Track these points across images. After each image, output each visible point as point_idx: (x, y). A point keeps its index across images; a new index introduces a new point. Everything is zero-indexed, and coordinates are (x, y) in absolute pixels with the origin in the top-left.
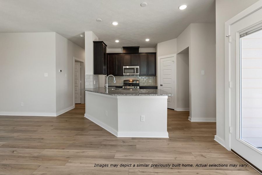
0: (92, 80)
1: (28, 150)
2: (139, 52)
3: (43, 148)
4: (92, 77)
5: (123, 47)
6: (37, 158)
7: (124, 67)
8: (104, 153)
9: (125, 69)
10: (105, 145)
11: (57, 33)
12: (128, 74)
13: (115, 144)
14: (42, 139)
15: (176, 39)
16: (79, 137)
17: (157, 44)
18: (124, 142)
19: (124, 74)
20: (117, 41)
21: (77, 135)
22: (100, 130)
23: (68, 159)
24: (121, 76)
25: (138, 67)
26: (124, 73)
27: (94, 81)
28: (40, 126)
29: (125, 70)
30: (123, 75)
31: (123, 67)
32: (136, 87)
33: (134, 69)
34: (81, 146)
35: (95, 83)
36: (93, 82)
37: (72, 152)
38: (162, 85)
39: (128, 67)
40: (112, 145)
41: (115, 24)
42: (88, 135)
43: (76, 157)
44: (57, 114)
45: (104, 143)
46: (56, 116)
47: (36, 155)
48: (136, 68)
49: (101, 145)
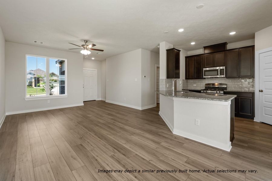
0: (164, 83)
1: (119, 124)
2: (227, 49)
3: (126, 125)
4: (164, 81)
5: (204, 47)
6: (121, 128)
7: (204, 69)
8: (155, 139)
9: (205, 71)
10: (159, 135)
11: (142, 48)
12: (209, 77)
13: (167, 137)
14: (128, 120)
16: (147, 125)
18: (175, 138)
19: (204, 77)
20: (193, 43)
21: (146, 124)
22: (163, 125)
23: (133, 134)
24: (201, 80)
25: (224, 68)
27: (168, 84)
28: (130, 113)
32: (218, 92)
33: (218, 70)
34: (144, 130)
35: (168, 86)
36: (166, 85)
37: (138, 131)
39: (208, 69)
40: (164, 137)
41: (181, 30)
42: (153, 126)
43: (138, 135)
44: (142, 109)
45: (160, 134)
46: (141, 110)
47: (121, 127)
48: (221, 70)
49: (157, 134)
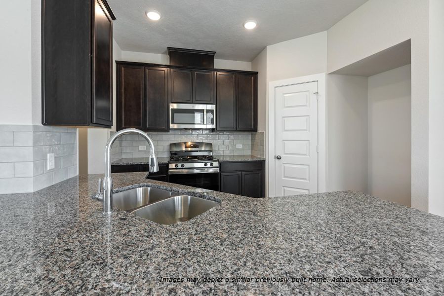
0: (26, 152)
2: (215, 68)
4: (26, 140)
5: (168, 48)
15: (325, 32)
17: (264, 48)
19: (171, 126)
24: (164, 133)
25: (213, 107)
26: (173, 123)
27: (50, 156)
29: (175, 114)
30: (167, 129)
31: (171, 104)
32: (209, 165)
33: (203, 110)
38: (280, 158)
